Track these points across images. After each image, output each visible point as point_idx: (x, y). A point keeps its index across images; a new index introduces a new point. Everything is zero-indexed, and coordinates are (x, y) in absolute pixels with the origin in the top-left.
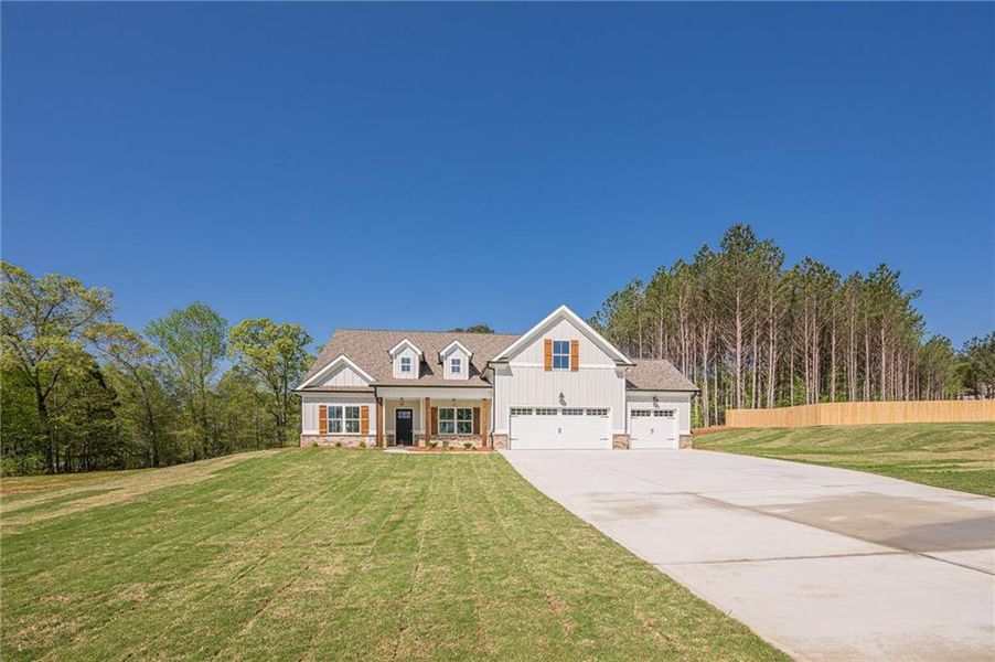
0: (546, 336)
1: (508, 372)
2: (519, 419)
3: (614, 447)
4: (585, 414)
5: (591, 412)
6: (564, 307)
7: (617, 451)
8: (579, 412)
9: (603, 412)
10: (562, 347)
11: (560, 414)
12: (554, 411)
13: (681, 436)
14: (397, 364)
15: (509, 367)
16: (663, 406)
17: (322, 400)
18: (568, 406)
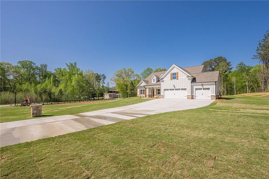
0: (171, 72)
1: (163, 81)
2: (165, 92)
3: (187, 98)
4: (181, 90)
5: (182, 89)
6: (174, 65)
7: (188, 100)
8: (179, 89)
9: (185, 89)
10: (174, 74)
11: (175, 90)
12: (173, 90)
13: (211, 96)
14: (153, 80)
15: (163, 80)
16: (205, 87)
17: (140, 88)
18: (176, 88)
